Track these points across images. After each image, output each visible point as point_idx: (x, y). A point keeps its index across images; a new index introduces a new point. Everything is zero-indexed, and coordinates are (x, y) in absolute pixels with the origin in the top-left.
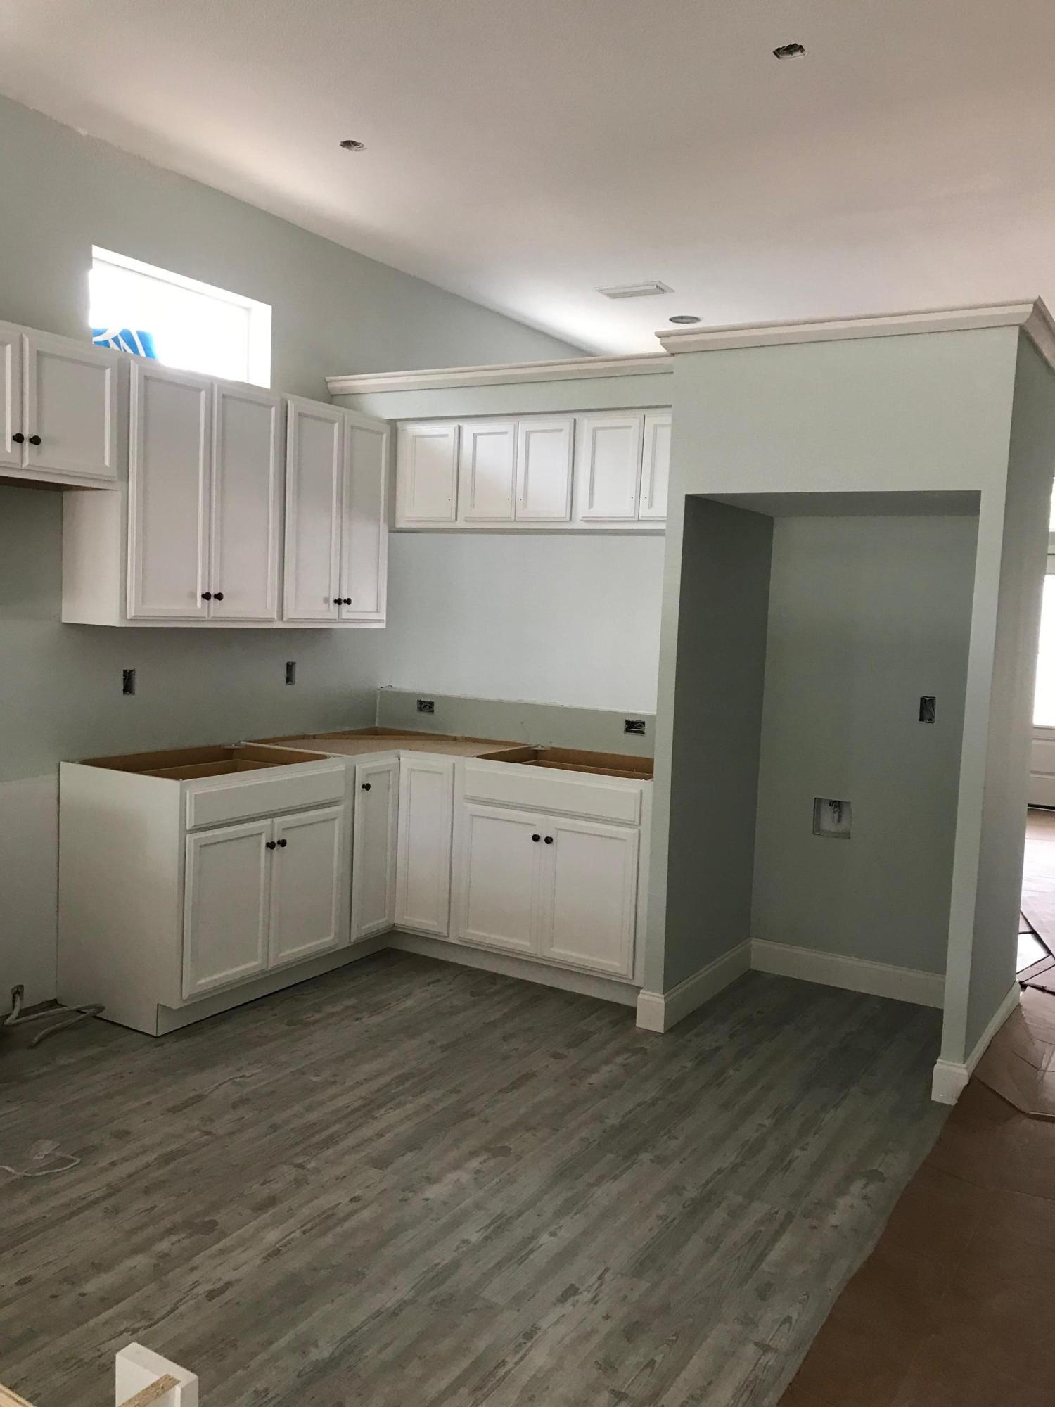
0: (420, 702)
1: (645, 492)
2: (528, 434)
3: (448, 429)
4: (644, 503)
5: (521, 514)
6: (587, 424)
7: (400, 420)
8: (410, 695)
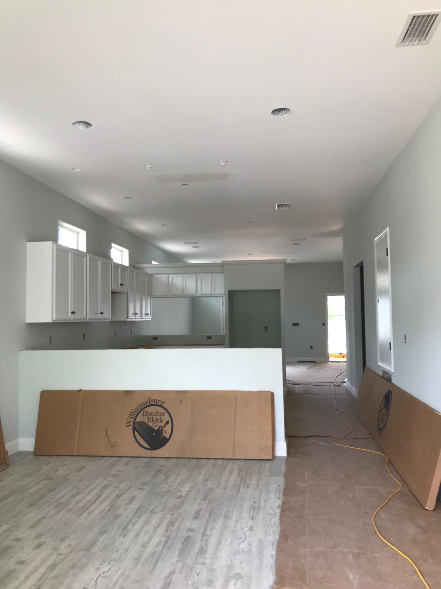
0: (153, 338)
1: (213, 289)
2: (186, 277)
3: (166, 276)
4: (213, 291)
5: (185, 293)
6: (199, 276)
7: (154, 274)
8: (150, 336)
